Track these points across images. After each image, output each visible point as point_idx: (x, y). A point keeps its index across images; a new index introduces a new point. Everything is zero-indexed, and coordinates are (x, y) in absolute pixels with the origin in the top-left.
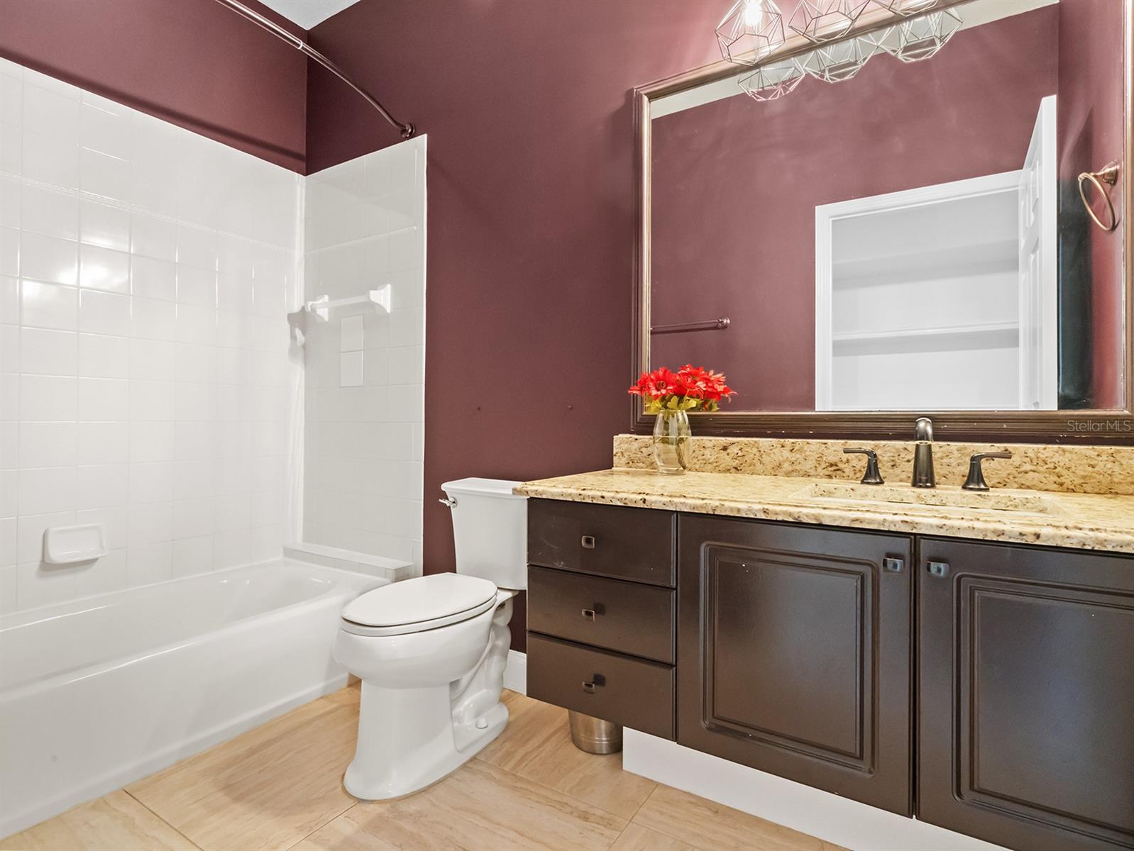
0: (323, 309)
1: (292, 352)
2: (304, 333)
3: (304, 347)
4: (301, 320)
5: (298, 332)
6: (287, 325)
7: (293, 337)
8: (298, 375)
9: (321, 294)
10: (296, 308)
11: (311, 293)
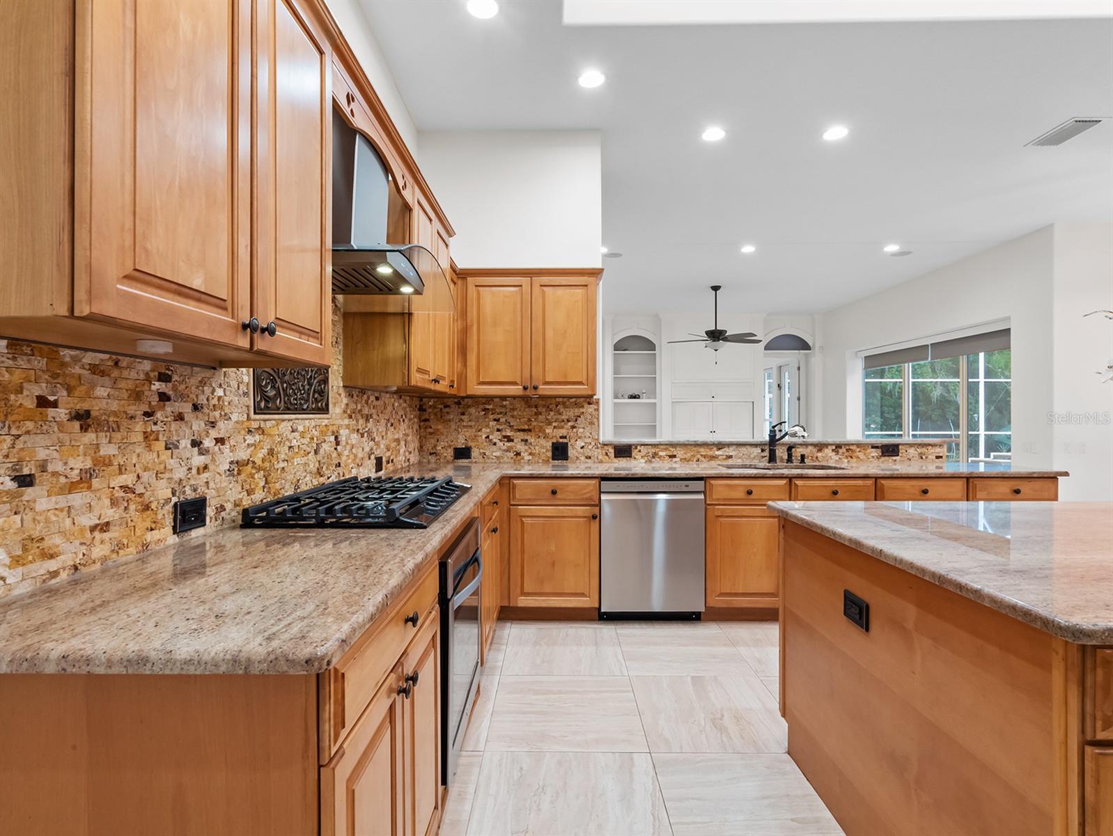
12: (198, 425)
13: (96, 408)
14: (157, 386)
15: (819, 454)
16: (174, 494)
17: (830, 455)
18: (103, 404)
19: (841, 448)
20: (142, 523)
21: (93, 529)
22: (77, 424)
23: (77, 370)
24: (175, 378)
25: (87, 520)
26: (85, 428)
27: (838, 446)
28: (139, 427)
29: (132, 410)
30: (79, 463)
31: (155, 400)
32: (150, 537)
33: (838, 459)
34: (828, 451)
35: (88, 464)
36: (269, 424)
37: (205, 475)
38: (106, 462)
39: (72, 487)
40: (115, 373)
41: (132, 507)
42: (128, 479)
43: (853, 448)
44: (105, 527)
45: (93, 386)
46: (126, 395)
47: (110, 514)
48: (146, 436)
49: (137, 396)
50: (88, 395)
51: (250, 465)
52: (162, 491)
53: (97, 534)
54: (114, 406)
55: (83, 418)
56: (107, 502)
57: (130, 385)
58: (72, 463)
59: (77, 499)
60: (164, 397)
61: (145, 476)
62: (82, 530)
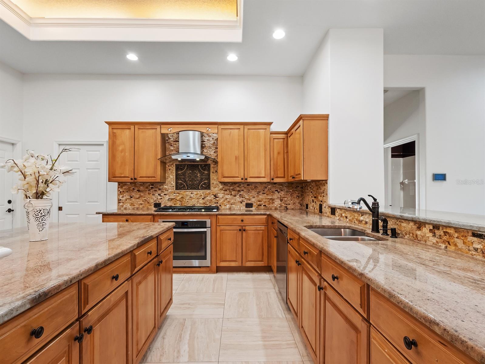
0: (406, 181)
1: (401, 189)
2: (403, 185)
3: (403, 188)
4: (402, 183)
5: (402, 185)
6: (400, 184)
7: (401, 186)
8: (402, 193)
9: (406, 179)
10: (401, 181)
11: (404, 179)
12: (159, 192)
13: (140, 190)
14: (151, 186)
15: (419, 233)
16: (154, 202)
17: (427, 235)
18: (142, 189)
19: (439, 229)
20: (148, 205)
21: (140, 204)
22: (138, 192)
23: (138, 185)
24: (154, 185)
25: (139, 203)
26: (139, 192)
27: (436, 227)
28: (147, 192)
29: (146, 190)
30: (138, 196)
31: (150, 188)
32: (149, 207)
33: (435, 241)
34: (426, 230)
35: (139, 196)
36: (181, 192)
37: (161, 200)
38: (142, 196)
39: (137, 199)
40: (143, 185)
41: (146, 202)
42: (146, 199)
43: (451, 231)
44: (142, 204)
45: (140, 187)
46: (145, 188)
47: (142, 203)
48: (149, 193)
49: (147, 188)
50: (139, 188)
51: (175, 199)
52: (152, 201)
53: (141, 205)
54: (143, 189)
55: (139, 191)
56: (142, 201)
57: (146, 186)
58: (137, 196)
59: (138, 200)
60: (152, 188)
61: (148, 199)
62: (138, 204)
